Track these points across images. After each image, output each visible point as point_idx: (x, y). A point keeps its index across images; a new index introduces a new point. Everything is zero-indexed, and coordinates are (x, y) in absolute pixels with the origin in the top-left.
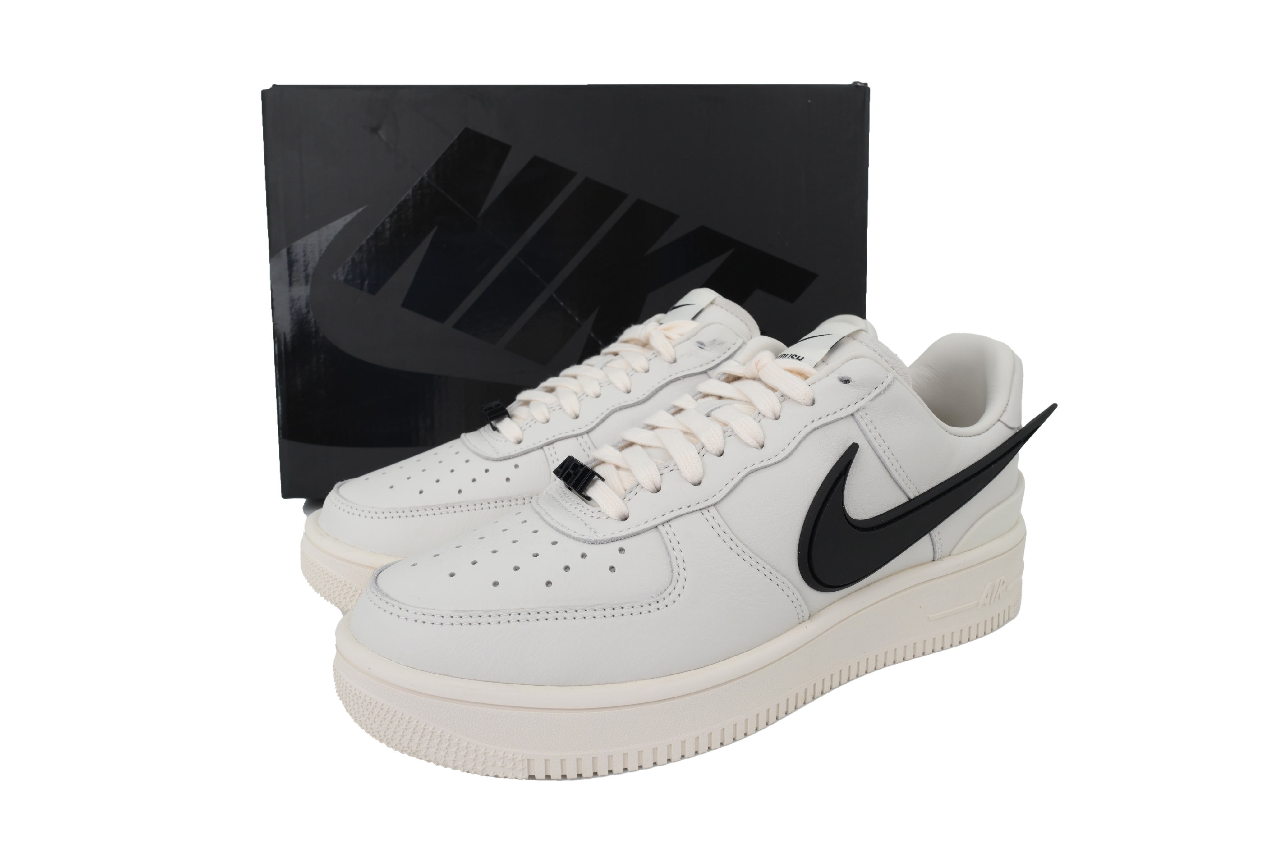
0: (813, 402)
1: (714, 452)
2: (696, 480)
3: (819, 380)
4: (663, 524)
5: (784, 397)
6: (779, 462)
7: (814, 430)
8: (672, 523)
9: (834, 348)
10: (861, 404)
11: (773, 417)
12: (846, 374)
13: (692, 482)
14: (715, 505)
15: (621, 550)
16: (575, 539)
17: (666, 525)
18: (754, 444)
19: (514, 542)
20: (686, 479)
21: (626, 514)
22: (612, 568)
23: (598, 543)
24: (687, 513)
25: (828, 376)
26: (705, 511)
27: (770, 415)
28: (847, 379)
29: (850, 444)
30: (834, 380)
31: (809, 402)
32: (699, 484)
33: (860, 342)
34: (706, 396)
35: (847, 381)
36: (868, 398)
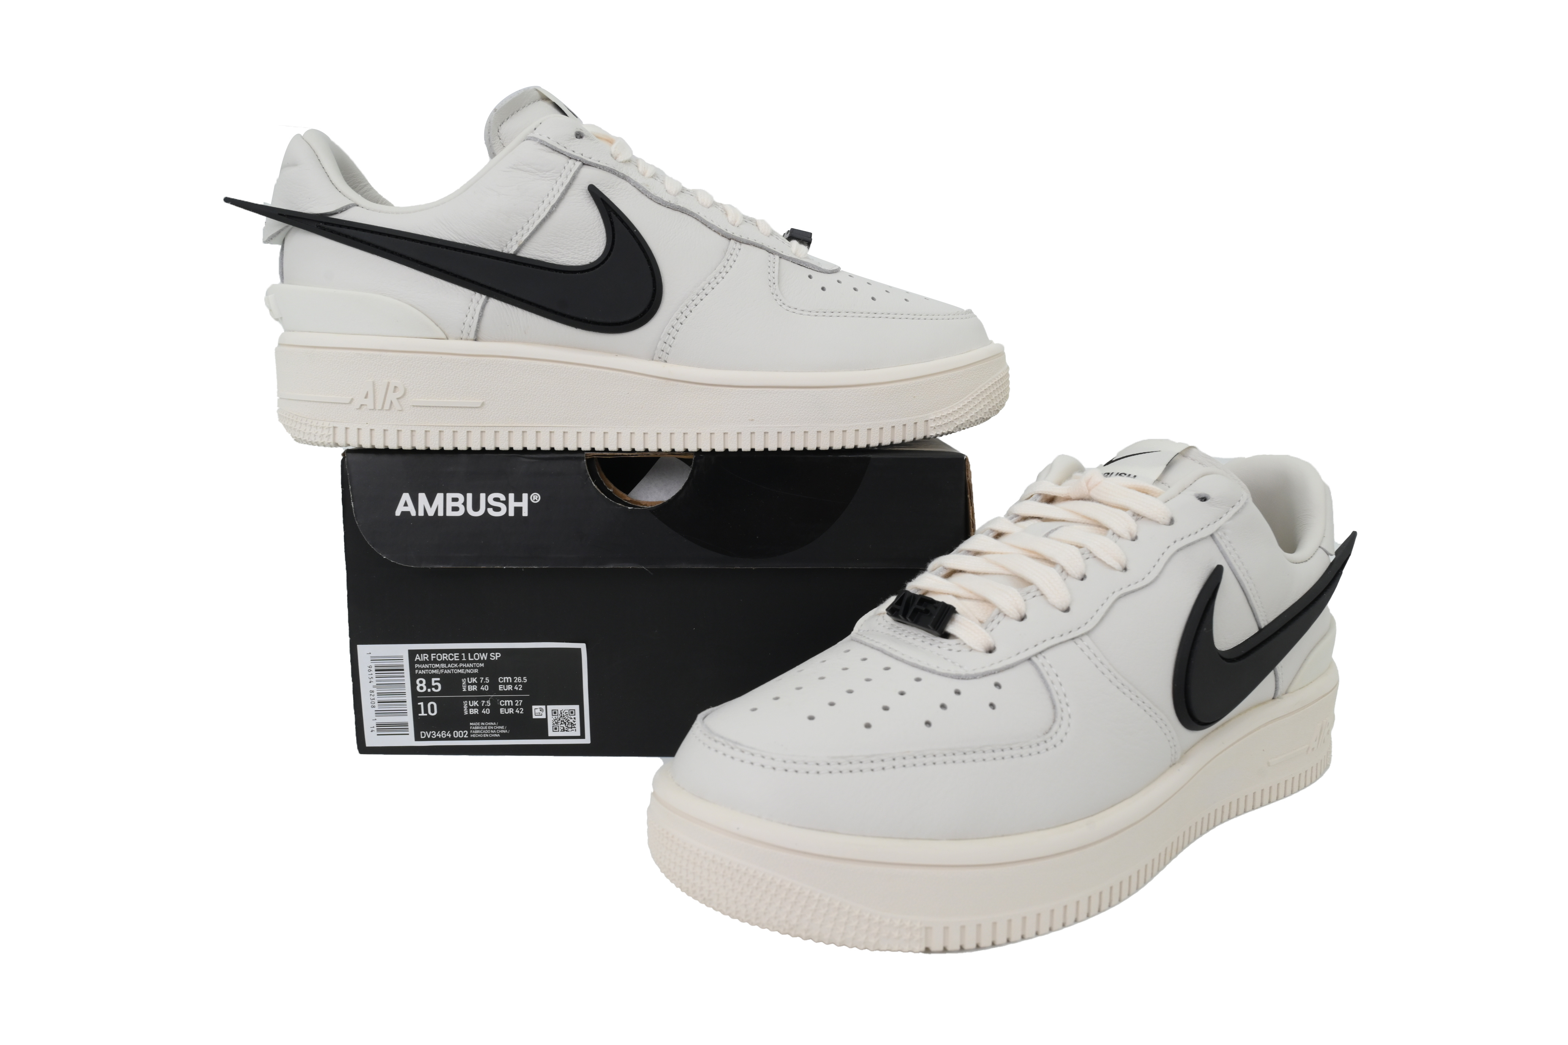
0: (1172, 522)
1: (1077, 576)
2: (1065, 607)
3: (1171, 499)
4: (1036, 655)
5: (1137, 516)
6: (1147, 586)
7: (1178, 551)
8: (1047, 654)
9: (1169, 465)
10: (1220, 523)
11: (1129, 538)
12: (1203, 491)
13: (1061, 608)
14: (1087, 633)
15: (997, 685)
16: (940, 674)
17: (1040, 657)
18: (1117, 566)
19: (868, 680)
20: (1054, 606)
21: (992, 646)
22: (992, 706)
23: (970, 678)
24: (1061, 643)
25: (1180, 493)
26: (1078, 641)
27: (1127, 535)
28: (1203, 496)
29: (1215, 566)
30: (1190, 497)
31: (1168, 521)
32: (1067, 610)
33: (1192, 459)
34: (1025, 519)
35: (1204, 499)
36: (1226, 517)
